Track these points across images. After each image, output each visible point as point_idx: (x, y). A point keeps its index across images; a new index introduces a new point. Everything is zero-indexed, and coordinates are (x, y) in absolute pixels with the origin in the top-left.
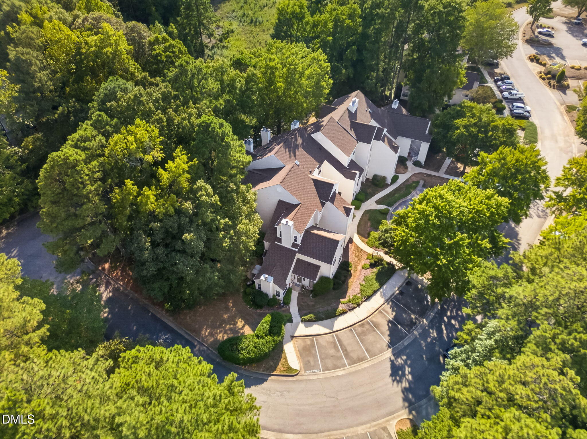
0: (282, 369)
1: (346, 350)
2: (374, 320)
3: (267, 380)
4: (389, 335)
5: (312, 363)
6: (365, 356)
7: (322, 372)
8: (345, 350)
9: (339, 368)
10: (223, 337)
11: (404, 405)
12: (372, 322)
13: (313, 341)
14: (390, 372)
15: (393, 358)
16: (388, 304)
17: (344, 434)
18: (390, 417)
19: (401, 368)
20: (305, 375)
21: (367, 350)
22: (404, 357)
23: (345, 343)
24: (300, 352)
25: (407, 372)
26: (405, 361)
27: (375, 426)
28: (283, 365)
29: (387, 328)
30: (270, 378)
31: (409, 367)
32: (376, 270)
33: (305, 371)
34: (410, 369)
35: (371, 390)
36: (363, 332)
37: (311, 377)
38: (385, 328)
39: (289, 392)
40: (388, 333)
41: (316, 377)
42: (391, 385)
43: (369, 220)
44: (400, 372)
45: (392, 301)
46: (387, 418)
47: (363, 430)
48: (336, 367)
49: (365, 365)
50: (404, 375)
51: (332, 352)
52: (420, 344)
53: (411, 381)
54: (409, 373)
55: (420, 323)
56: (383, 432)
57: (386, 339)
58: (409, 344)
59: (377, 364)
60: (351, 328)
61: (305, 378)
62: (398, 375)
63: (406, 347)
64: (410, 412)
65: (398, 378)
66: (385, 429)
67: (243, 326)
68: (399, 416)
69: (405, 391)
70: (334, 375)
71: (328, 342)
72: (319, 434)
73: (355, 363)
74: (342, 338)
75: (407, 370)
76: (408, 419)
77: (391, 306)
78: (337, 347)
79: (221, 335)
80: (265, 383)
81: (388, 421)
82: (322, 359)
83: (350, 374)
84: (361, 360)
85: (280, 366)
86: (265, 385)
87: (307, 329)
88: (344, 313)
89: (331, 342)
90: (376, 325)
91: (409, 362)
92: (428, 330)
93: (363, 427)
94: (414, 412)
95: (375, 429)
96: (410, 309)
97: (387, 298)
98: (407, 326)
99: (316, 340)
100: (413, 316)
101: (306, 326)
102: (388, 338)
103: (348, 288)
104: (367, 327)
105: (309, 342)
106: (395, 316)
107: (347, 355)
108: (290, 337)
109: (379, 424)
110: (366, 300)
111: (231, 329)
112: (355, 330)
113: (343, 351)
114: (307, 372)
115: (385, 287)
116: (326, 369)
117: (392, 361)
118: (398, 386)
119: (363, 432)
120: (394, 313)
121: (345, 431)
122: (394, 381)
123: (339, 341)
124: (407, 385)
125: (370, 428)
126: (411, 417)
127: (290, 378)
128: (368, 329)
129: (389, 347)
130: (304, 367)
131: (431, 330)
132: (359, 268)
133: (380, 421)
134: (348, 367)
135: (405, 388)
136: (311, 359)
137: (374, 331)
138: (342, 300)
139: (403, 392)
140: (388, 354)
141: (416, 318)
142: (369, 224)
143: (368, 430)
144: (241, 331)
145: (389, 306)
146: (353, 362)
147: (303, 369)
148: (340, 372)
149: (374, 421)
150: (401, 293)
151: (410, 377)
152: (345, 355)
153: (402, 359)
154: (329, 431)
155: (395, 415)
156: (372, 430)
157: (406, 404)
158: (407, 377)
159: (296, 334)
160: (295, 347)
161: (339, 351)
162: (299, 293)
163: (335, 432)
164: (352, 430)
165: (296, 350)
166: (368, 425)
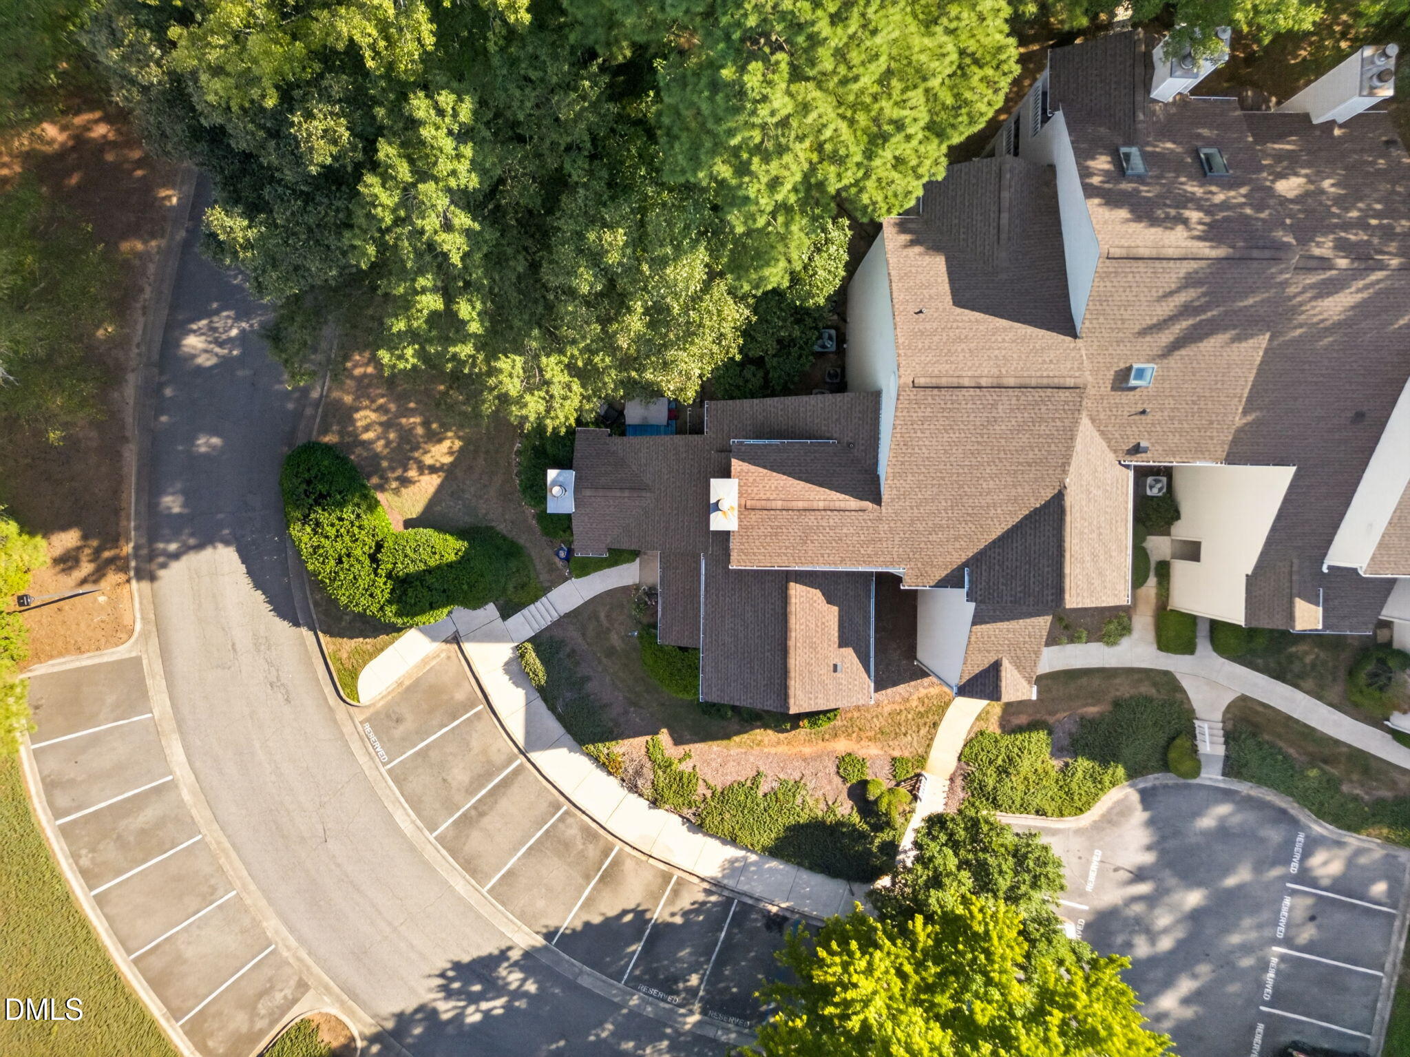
0: (344, 655)
1: (482, 814)
2: (629, 865)
3: (296, 624)
4: (587, 925)
5: (399, 732)
6: (488, 877)
7: (383, 770)
8: (480, 811)
9: (419, 814)
10: (367, 428)
11: (385, 1019)
12: (616, 863)
13: (473, 706)
14: (466, 959)
15: (515, 955)
16: (708, 892)
17: (244, 886)
18: (337, 990)
19: (494, 988)
20: (352, 723)
21: (510, 873)
22: (531, 987)
23: (504, 804)
24: (416, 684)
25: (485, 1006)
26: (518, 994)
27: (299, 959)
28: (356, 650)
29: (612, 912)
30: (304, 631)
31: (508, 1007)
32: (846, 810)
33: (368, 720)
34: (499, 1011)
35: (390, 924)
36: (567, 845)
37: (356, 747)
38: (609, 906)
39: (288, 700)
40: (596, 920)
41: (362, 759)
42: (428, 971)
43: (1117, 704)
44: (477, 988)
45: (728, 902)
46: (332, 983)
47: (277, 932)
48: (415, 803)
49: (460, 883)
50: (474, 999)
51: (459, 775)
52: (600, 1024)
53: (462, 1023)
54: (487, 1013)
55: (680, 1006)
56: (293, 983)
57: (570, 919)
58: (587, 993)
59: (479, 916)
60: (566, 806)
61: (348, 729)
62: (467, 983)
63: (572, 986)
64: (373, 1039)
65: (456, 985)
66: (302, 986)
67: (433, 469)
68: (351, 1014)
69: (428, 1014)
70: (390, 808)
71: (485, 752)
72: (216, 826)
73: (450, 851)
74: (515, 789)
75: (496, 1005)
76: (353, 1039)
77: (703, 903)
78: (482, 786)
79: (373, 416)
80: (285, 624)
81: (327, 989)
82: (423, 754)
83: (412, 848)
84: (471, 867)
85: (348, 645)
86: (283, 626)
87: (501, 671)
88: (608, 766)
89: (489, 762)
90: (610, 877)
91: (521, 1004)
92: (663, 1037)
93: (284, 931)
94: (375, 1049)
95: (291, 960)
96: (720, 963)
97: (730, 883)
98: (653, 973)
99: (478, 715)
100: (694, 980)
101: (508, 667)
102: (578, 925)
103: (728, 737)
104: (592, 852)
105: (460, 696)
106: (669, 926)
107: (466, 822)
108: (450, 633)
109: (308, 968)
110: (686, 820)
111: (406, 436)
112: (561, 819)
113: (474, 807)
114: (367, 726)
115: (774, 864)
116: (399, 778)
117: (503, 955)
118: (430, 990)
119: (269, 934)
120: (678, 920)
121: (253, 887)
122: (442, 975)
123: (506, 783)
124: (445, 1017)
125: (288, 948)
126: (360, 1044)
127: (329, 690)
128: (582, 855)
129: (549, 936)
130: (377, 713)
131: (665, 1044)
132: (842, 746)
133: (317, 970)
134: (431, 838)
135: (434, 1012)
136: (409, 724)
137: (588, 878)
138: (664, 737)
139: (421, 1008)
140: (525, 939)
141: (693, 992)
142: (1092, 710)
143: (280, 945)
144: (412, 473)
145: (701, 897)
146: (452, 844)
147: (367, 713)
148: (405, 819)
149: (309, 954)
150: (776, 923)
151: (473, 1017)
152: (465, 815)
153: (524, 981)
154: (234, 845)
155: (351, 1002)
156: (285, 954)
157: (390, 1025)
158: (471, 1009)
159: (467, 646)
160: (425, 661)
161: (470, 792)
162: (637, 587)
163: (238, 863)
164: (263, 903)
165: (417, 667)
166: (292, 942)
